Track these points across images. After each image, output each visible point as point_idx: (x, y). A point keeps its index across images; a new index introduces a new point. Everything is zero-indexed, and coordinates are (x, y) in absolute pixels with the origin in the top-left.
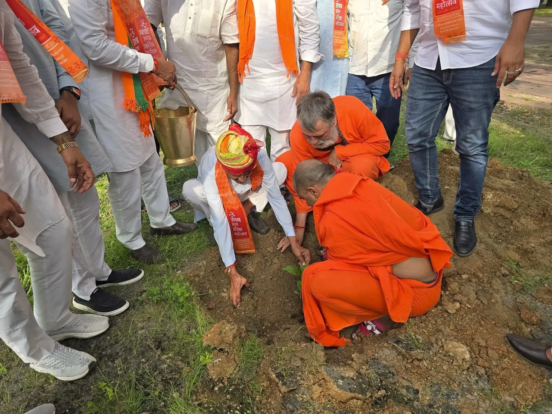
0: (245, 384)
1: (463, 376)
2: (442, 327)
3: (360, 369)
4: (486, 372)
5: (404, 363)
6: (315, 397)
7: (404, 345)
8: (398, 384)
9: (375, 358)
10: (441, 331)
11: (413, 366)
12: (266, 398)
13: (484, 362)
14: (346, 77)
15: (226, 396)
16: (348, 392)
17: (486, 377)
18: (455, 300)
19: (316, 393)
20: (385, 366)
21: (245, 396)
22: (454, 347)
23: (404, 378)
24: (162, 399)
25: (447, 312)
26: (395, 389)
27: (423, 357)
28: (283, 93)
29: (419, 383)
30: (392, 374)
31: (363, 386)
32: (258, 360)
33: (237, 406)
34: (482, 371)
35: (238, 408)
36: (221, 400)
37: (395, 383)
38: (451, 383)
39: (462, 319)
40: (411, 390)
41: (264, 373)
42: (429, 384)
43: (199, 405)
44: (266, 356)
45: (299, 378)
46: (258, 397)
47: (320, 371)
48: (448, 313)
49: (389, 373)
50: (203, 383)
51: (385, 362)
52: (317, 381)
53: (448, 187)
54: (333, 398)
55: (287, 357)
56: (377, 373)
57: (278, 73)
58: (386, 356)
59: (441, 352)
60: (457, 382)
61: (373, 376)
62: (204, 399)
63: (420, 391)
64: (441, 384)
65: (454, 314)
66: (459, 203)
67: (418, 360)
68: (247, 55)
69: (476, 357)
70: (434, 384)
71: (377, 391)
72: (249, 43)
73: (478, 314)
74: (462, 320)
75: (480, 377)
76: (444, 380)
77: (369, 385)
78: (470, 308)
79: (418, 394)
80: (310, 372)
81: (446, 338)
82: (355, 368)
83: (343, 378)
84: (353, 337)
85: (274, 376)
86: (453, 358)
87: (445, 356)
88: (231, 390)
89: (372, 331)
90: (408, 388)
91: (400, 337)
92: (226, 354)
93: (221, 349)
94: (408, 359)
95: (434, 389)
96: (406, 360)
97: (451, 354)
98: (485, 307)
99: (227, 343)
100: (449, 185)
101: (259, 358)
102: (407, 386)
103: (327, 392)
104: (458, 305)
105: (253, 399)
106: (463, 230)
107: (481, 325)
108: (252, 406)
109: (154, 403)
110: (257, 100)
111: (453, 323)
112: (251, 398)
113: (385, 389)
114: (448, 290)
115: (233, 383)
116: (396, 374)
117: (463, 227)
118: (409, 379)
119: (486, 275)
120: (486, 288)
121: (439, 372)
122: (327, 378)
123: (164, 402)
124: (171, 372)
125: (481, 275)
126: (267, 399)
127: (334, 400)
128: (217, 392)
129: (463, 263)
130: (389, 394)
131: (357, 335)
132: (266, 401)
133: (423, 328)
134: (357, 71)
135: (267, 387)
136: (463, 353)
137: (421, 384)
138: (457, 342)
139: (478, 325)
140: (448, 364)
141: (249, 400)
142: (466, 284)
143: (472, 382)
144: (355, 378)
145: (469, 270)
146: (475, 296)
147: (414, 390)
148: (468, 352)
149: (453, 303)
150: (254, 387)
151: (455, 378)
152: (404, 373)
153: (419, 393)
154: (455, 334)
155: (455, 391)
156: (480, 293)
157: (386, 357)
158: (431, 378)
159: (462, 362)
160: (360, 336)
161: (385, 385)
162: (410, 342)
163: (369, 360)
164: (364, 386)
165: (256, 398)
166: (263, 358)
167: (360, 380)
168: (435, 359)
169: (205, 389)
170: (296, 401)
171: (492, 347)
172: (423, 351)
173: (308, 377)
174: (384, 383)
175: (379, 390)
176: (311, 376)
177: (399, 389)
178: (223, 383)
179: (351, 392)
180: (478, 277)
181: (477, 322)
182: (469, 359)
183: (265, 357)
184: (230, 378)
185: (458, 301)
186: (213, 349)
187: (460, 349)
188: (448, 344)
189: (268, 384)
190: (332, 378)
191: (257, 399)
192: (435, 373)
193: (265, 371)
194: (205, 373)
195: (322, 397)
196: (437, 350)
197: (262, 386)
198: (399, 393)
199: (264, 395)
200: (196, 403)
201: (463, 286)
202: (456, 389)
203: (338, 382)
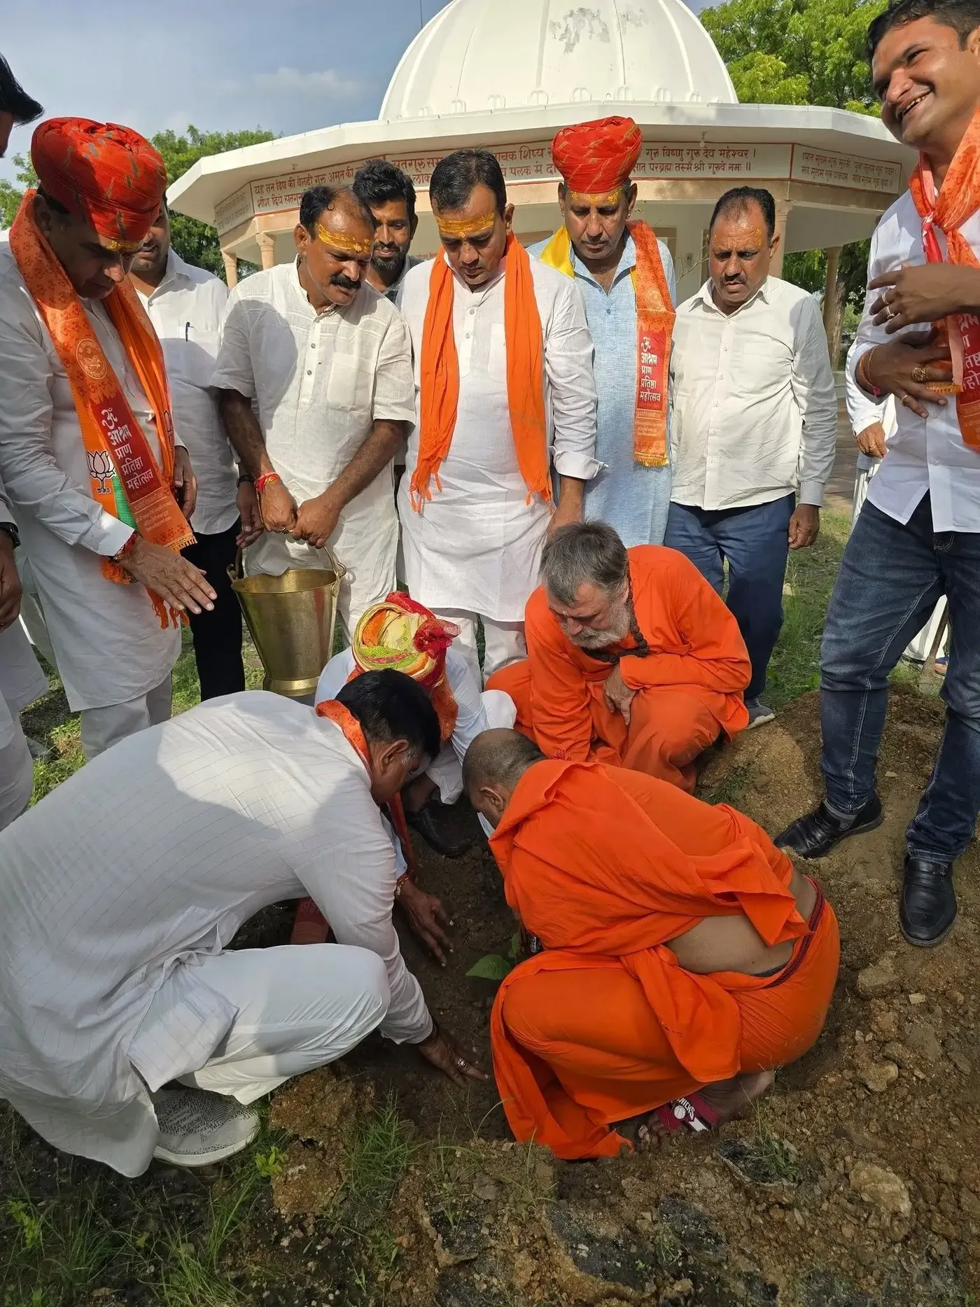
0: (356, 1236)
1: (891, 1258)
2: (850, 1125)
3: (636, 1219)
4: (953, 1251)
5: (749, 1211)
6: (519, 1283)
7: (749, 1165)
8: (726, 1267)
9: (677, 1195)
10: (846, 1134)
11: (768, 1222)
12: (403, 1276)
13: (947, 1224)
14: (664, 509)
15: (306, 1264)
16: (599, 1279)
17: (950, 1263)
18: (886, 1058)
19: (522, 1273)
20: (699, 1217)
21: (351, 1268)
22: (873, 1178)
23: (743, 1252)
24: (152, 1257)
25: (866, 1087)
26: (718, 1280)
27: (797, 1201)
28: (515, 537)
29: (779, 1267)
30: (715, 1238)
31: (637, 1265)
32: (394, 1177)
33: (329, 1292)
34: (941, 1248)
35: (331, 1297)
36: (292, 1273)
37: (719, 1265)
38: (861, 1275)
39: (902, 1108)
40: (757, 1286)
41: (406, 1212)
42: (803, 1273)
43: (238, 1281)
44: (416, 1167)
45: (485, 1231)
46: (383, 1272)
47: (537, 1217)
48: (869, 1090)
49: (708, 1235)
50: (256, 1226)
51: (700, 1207)
52: (528, 1241)
53: (894, 774)
54: (561, 1292)
55: (463, 1174)
56: (678, 1234)
57: (502, 493)
58: (706, 1189)
59: (841, 1188)
60: (876, 1273)
61: (667, 1239)
62: (252, 1266)
63: (780, 1289)
64: (835, 1274)
65: (882, 1093)
66: (924, 819)
67: (782, 1206)
68: (437, 451)
69: (930, 1211)
70: (816, 1273)
71: (672, 1280)
72: (443, 427)
73: (944, 1098)
74: (902, 1111)
75: (936, 1263)
76: (843, 1264)
77: (655, 1264)
78: (924, 1081)
79: (775, 1297)
80: (514, 1219)
81: (858, 1153)
82: (624, 1215)
83: (590, 1239)
84: (641, 1135)
85: (427, 1220)
86: (871, 1207)
87: (850, 1201)
88: (319, 1248)
89: (685, 1122)
90: (750, 1279)
91: (745, 1143)
92: (319, 1155)
93: (310, 1142)
94: (757, 1203)
95: (815, 1287)
96: (752, 1204)
97: (866, 1198)
98: (964, 1083)
99: (325, 1127)
100: (896, 770)
101: (395, 1170)
102: (749, 1274)
103: (548, 1274)
104: (893, 1070)
105: (371, 1277)
106: (924, 882)
107: (951, 1128)
108: (365, 1294)
109: (131, 1265)
110: (452, 551)
111: (880, 1116)
112: (367, 1274)
113: (692, 1277)
114: (871, 1030)
115: (328, 1230)
116: (724, 1239)
117: (924, 875)
118: (757, 1256)
119: (973, 997)
120: (972, 1032)
121: (833, 1242)
122: (553, 1237)
123: (155, 1266)
124: (183, 1191)
125: (961, 998)
126: (404, 1280)
127: (564, 1295)
128: (287, 1251)
129: (919, 963)
130: (700, 1290)
131: (650, 1131)
132: (401, 1285)
133: (802, 1124)
134: (685, 497)
135: (409, 1249)
136: (894, 1196)
137: (784, 1271)
138: (884, 1168)
139: (942, 1125)
140: (856, 1222)
141: (361, 1278)
142: (919, 1018)
143: (915, 1276)
144: (620, 1242)
145: (932, 984)
146: (940, 1051)
147: (765, 1284)
148: (906, 1195)
149: (882, 1066)
150: (377, 1246)
151: (872, 1263)
152: (744, 1239)
153: (778, 1296)
154: (881, 1144)
155: (870, 1296)
156: (953, 1044)
157: (705, 1192)
158: (812, 1257)
159: (892, 1220)
160: (658, 1135)
161: (693, 1267)
162: (764, 1158)
163: (662, 1197)
164: (641, 1265)
165: (378, 1274)
166: (407, 1172)
167: (634, 1249)
168: (825, 1206)
169: (259, 1241)
170: (473, 1292)
171: (972, 1185)
172: (795, 1185)
173: (508, 1231)
174: (691, 1260)
175: (677, 1277)
176: (514, 1228)
177: (728, 1279)
178: (303, 1230)
179: (606, 1278)
180: (953, 1002)
181: (940, 1117)
182: (908, 1215)
183: (412, 1168)
184: (321, 1217)
185: (894, 1061)
186: (291, 1140)
187: (886, 1185)
188: (859, 1170)
189: (413, 1240)
190: (564, 1237)
191: (380, 1278)
192: (822, 1244)
193: (408, 1206)
194: (264, 1201)
195: (535, 1285)
196: (834, 1185)
197: (396, 1245)
198: (726, 1290)
199: (398, 1269)
200: (231, 1275)
201: (910, 1021)
202: (870, 1291)
203: (577, 1249)
